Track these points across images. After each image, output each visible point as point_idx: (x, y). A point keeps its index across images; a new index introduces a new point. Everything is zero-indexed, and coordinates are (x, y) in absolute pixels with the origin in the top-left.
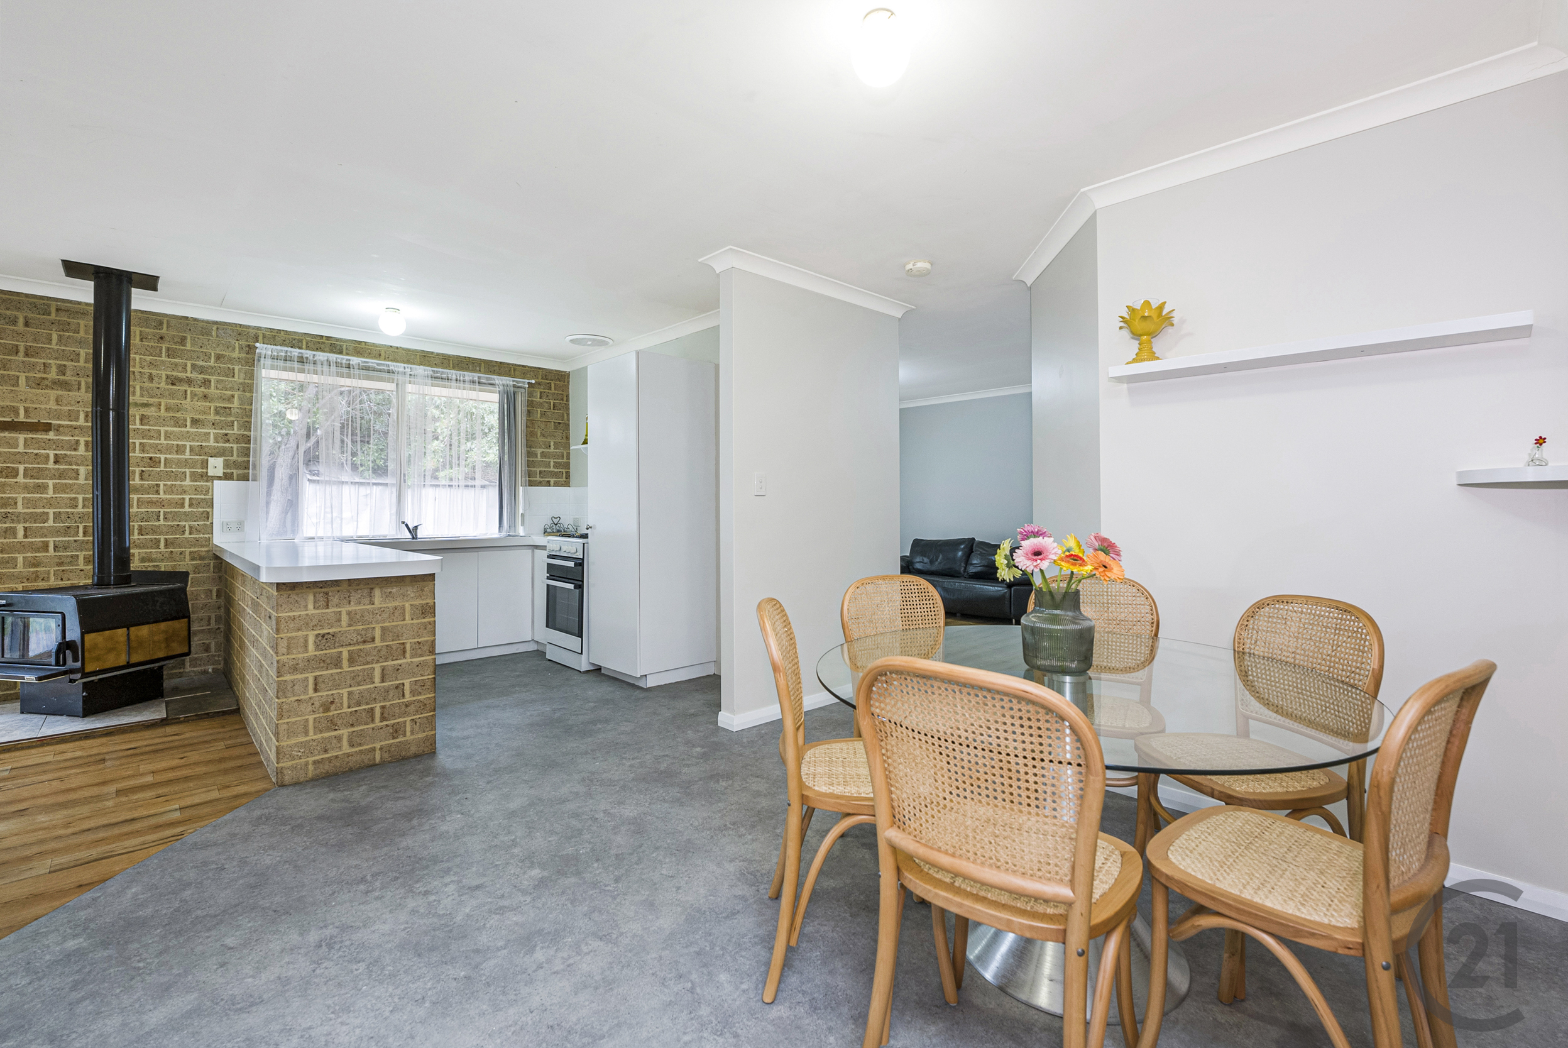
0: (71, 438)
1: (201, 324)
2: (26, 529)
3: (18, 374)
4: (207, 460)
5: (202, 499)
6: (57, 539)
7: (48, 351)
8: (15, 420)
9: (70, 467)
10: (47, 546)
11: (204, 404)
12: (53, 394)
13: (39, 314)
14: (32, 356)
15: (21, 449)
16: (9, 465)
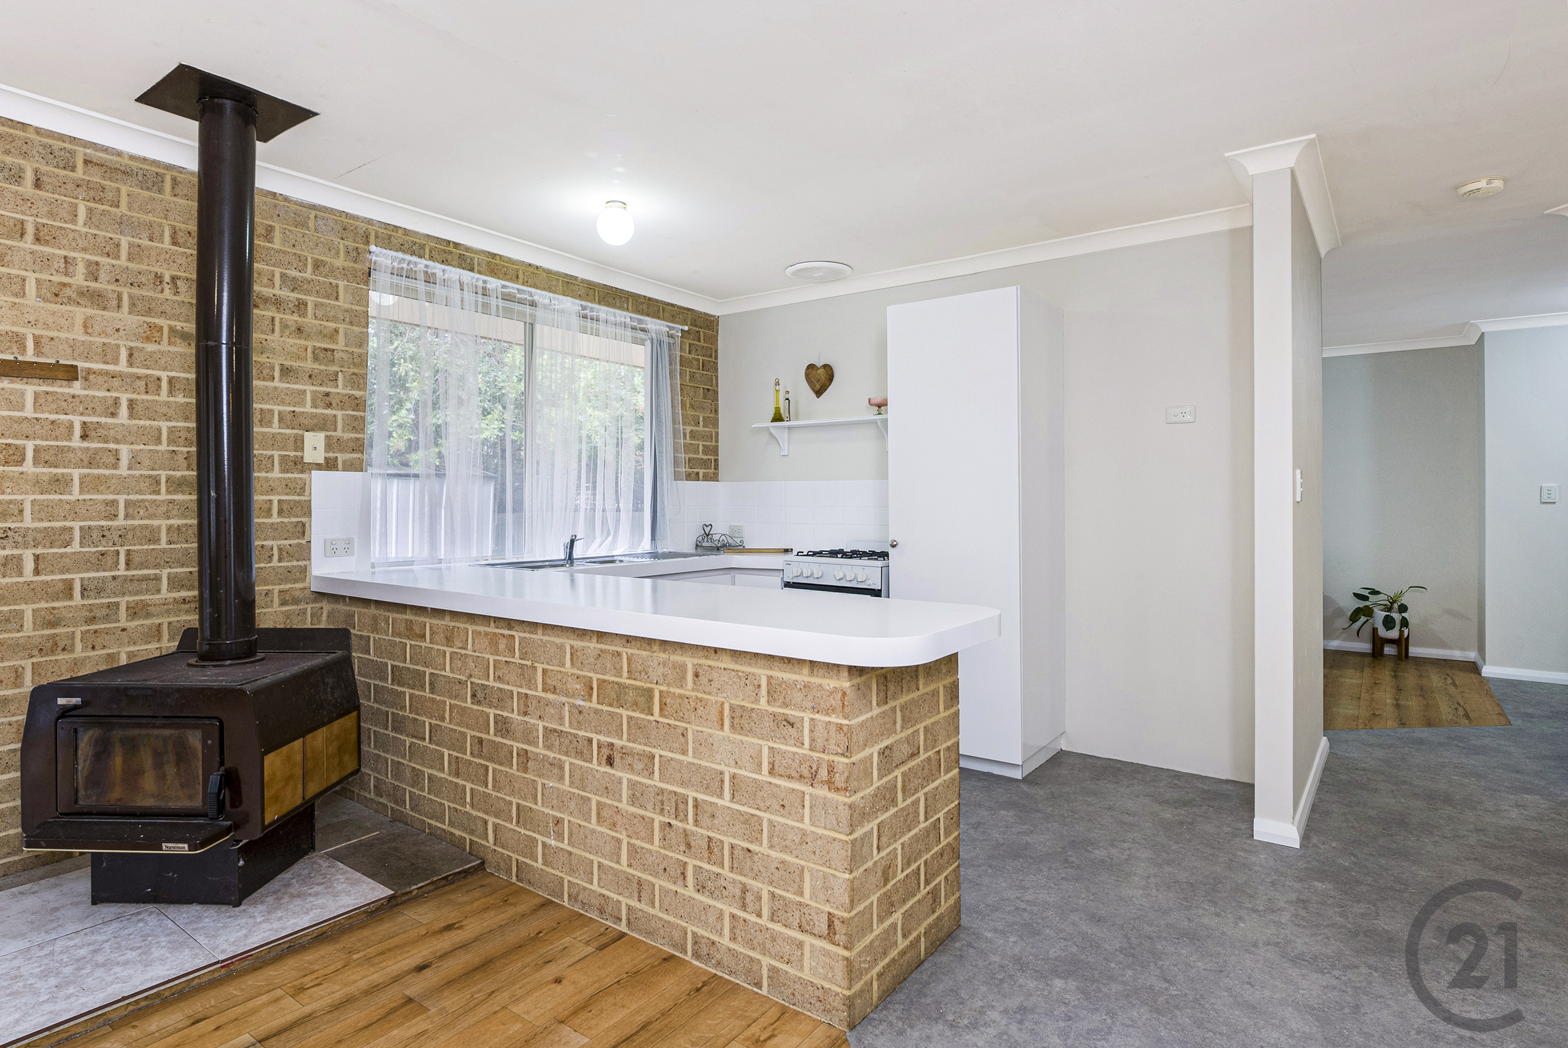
0: (108, 394)
1: (293, 207)
2: (37, 558)
3: (23, 273)
4: (303, 436)
5: (295, 501)
6: (86, 575)
7: (71, 235)
8: (20, 358)
9: (106, 446)
10: (71, 589)
11: (298, 342)
12: (80, 313)
13: (57, 167)
14: (47, 243)
15: (29, 412)
16: (9, 441)
